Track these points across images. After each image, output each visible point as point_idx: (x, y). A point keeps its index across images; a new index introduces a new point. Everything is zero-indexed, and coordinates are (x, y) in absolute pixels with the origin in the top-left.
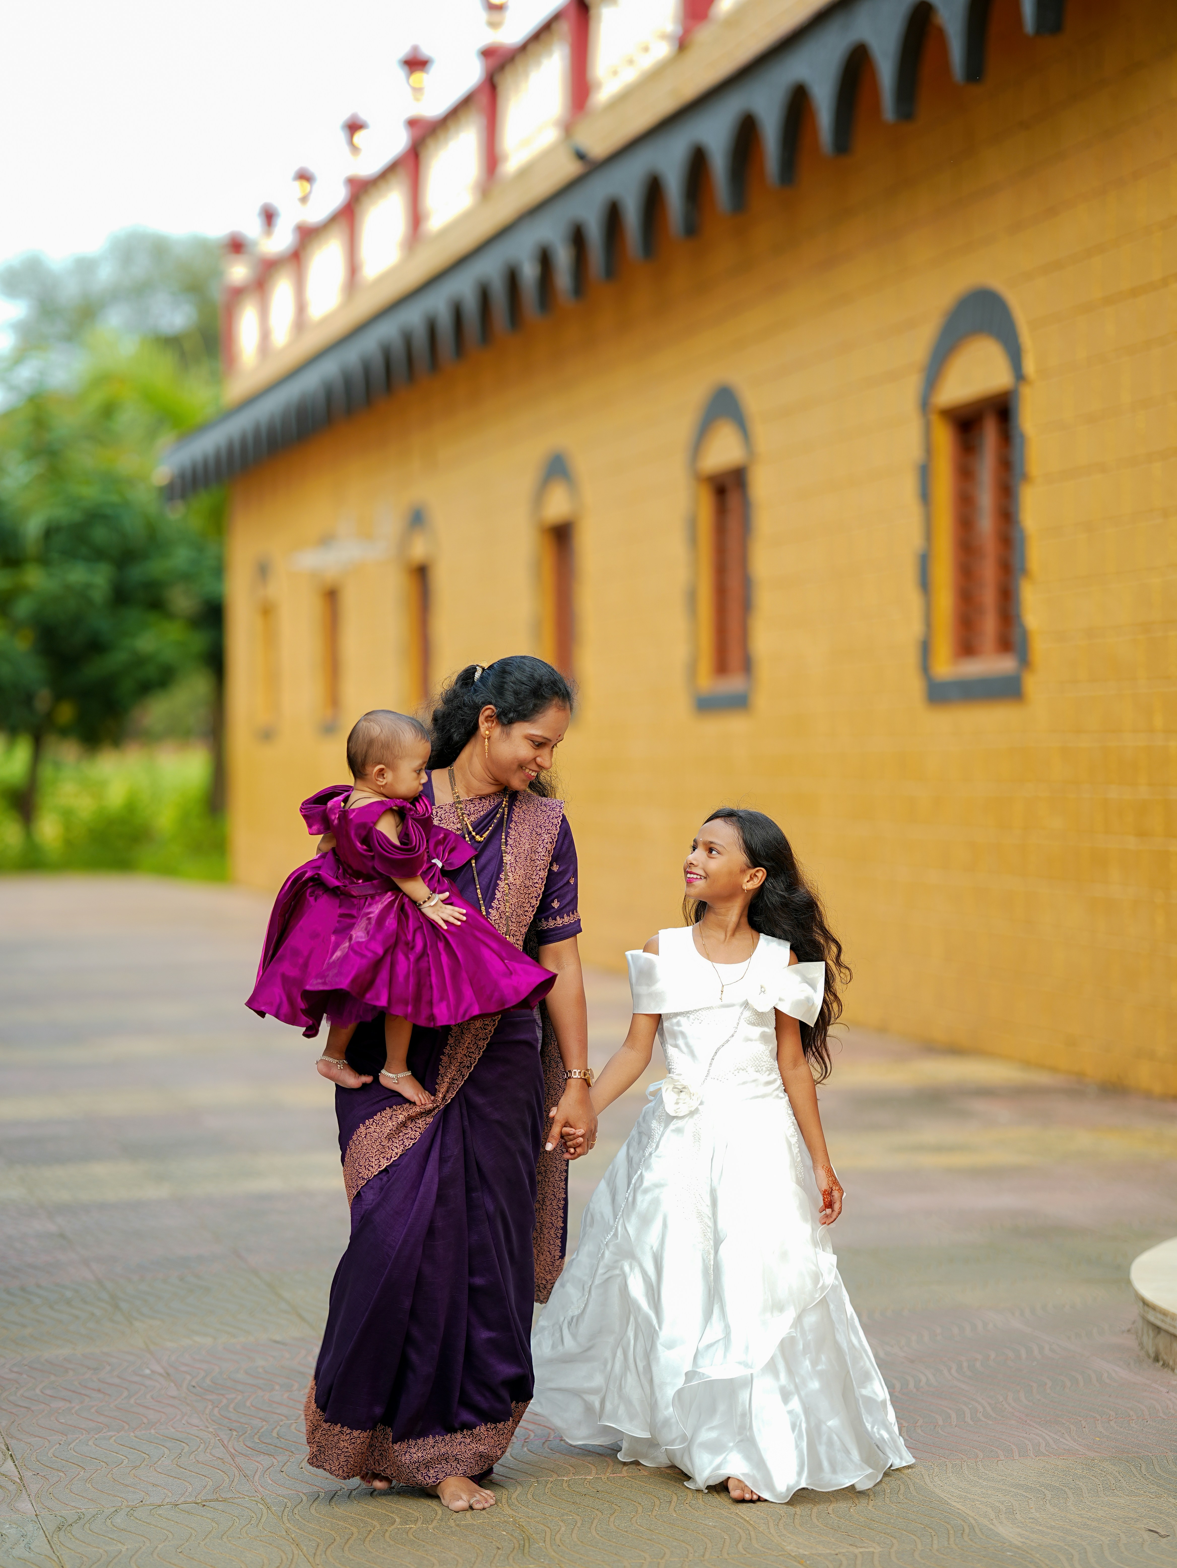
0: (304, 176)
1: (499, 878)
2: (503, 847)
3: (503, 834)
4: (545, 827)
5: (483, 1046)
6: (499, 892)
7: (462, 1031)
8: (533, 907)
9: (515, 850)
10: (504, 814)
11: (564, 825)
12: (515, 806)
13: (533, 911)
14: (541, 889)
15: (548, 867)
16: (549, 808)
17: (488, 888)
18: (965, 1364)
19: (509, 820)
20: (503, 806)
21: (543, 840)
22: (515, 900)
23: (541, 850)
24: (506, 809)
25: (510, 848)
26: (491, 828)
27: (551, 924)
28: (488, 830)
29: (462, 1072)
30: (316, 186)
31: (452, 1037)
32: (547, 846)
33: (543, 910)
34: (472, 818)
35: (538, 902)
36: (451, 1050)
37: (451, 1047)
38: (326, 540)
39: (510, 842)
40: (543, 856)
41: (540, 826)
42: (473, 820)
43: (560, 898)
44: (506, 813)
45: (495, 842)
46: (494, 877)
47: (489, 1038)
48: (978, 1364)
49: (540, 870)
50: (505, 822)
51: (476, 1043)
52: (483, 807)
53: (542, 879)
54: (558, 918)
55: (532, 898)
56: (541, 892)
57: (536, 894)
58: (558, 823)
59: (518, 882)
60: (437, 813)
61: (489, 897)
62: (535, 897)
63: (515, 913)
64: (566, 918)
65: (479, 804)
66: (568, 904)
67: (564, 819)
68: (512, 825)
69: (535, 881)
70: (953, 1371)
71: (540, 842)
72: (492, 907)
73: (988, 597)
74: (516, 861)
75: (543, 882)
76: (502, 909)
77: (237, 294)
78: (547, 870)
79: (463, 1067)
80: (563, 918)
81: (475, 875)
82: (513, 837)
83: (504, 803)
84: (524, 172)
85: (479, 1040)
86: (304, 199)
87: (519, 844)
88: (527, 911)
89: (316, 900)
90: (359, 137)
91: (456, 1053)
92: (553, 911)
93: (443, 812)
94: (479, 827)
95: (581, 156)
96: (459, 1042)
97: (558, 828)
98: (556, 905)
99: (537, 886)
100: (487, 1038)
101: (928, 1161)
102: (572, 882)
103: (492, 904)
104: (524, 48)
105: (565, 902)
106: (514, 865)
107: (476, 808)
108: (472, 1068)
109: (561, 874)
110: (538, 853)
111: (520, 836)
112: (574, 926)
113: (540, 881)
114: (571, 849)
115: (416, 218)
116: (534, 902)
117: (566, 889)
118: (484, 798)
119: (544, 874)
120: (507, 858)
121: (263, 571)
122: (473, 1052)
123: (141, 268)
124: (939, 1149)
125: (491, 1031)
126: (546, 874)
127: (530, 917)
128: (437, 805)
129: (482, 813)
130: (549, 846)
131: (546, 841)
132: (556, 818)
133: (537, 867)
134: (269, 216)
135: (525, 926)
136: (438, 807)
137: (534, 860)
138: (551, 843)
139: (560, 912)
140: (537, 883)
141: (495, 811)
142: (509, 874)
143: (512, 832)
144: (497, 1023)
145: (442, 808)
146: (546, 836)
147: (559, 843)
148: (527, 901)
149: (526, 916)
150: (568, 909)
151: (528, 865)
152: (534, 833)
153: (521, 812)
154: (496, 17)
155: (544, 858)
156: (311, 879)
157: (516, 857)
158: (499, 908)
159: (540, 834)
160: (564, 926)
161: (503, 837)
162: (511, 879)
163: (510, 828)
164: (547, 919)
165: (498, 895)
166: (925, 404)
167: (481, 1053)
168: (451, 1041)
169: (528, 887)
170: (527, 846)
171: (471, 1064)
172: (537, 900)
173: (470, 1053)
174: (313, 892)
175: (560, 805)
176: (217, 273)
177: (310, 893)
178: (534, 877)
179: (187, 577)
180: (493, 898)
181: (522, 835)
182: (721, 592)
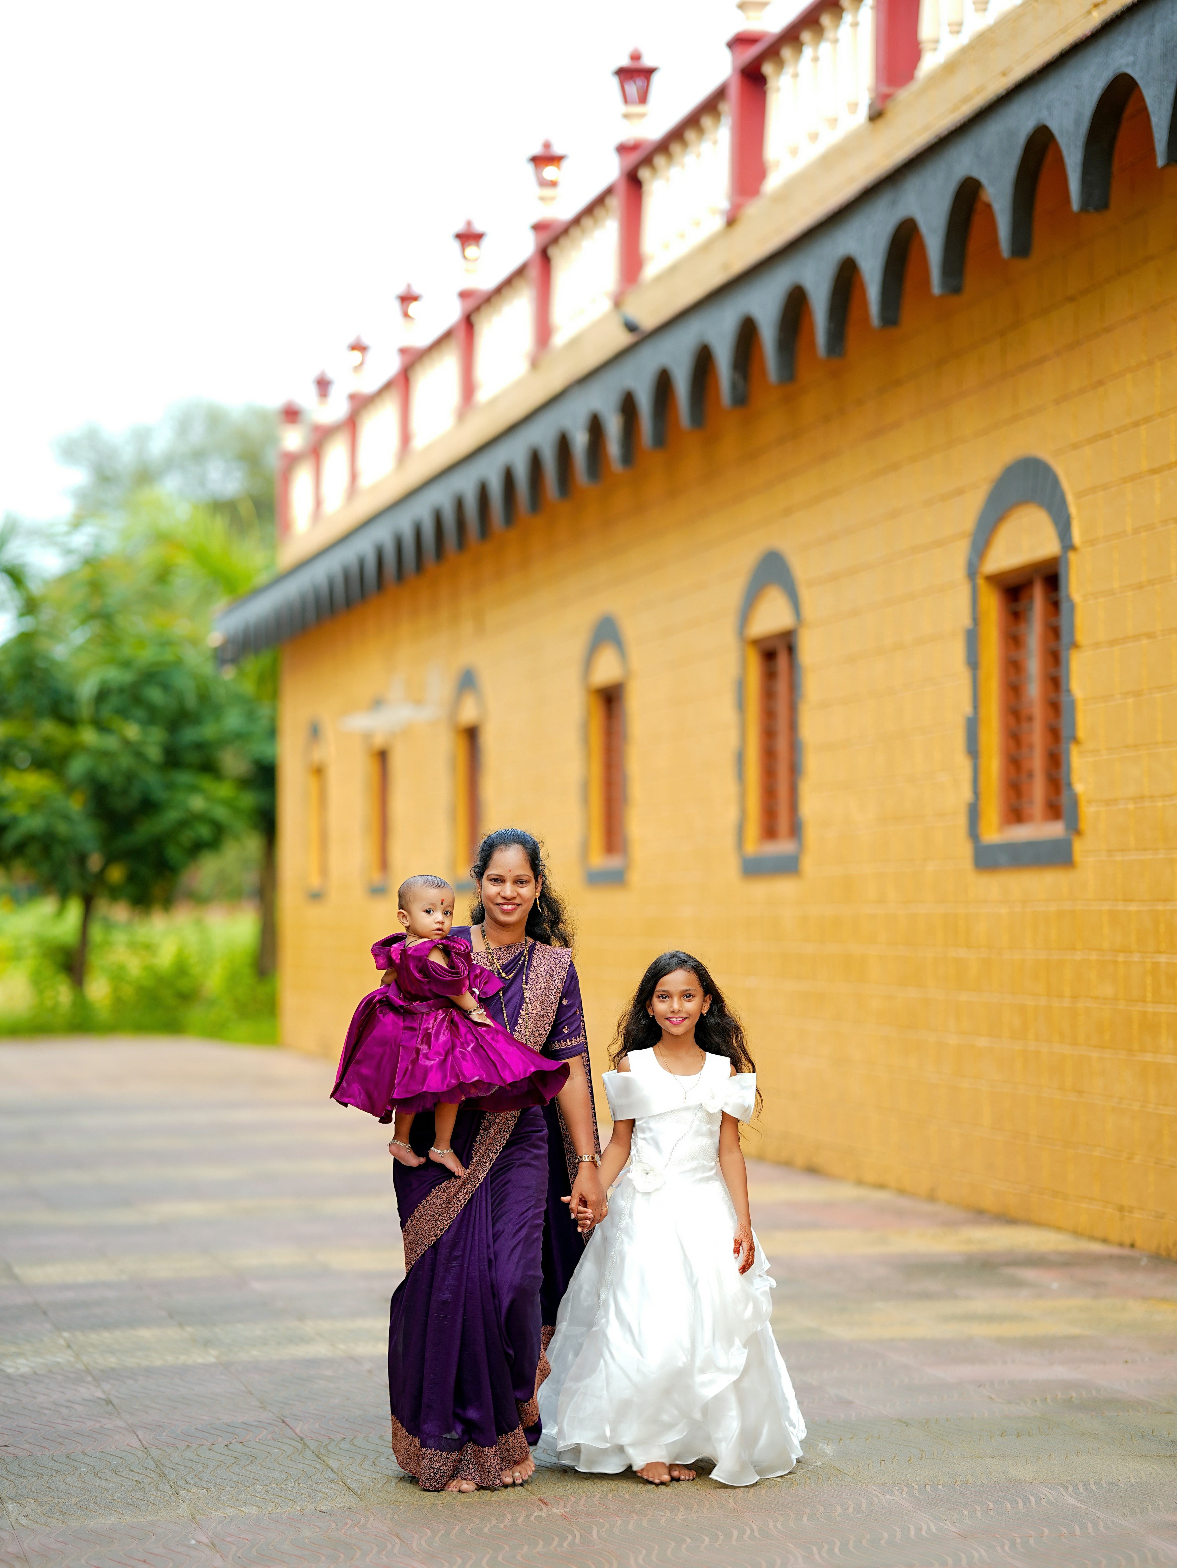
0: (359, 347)
1: (520, 1008)
2: (524, 986)
3: (524, 976)
4: (556, 970)
5: (507, 1137)
6: (521, 1019)
7: (490, 1124)
8: (546, 1031)
9: (534, 987)
10: (525, 961)
11: (571, 969)
12: (534, 954)
13: (546, 1034)
14: (552, 1018)
15: (559, 1001)
16: (559, 956)
17: (513, 1015)
18: (1018, 1541)
19: (530, 963)
20: (524, 954)
21: (555, 981)
22: (533, 1025)
23: (553, 988)
24: (527, 957)
25: (530, 986)
26: (514, 971)
27: (563, 1045)
28: (512, 972)
29: (490, 1157)
30: (370, 355)
31: (483, 1129)
32: (558, 985)
33: (555, 1033)
34: (502, 962)
35: (550, 1027)
36: (481, 1138)
37: (481, 1136)
38: (377, 703)
39: (530, 981)
40: (555, 993)
41: (553, 970)
42: (502, 963)
43: (569, 1025)
44: (527, 960)
45: (518, 980)
46: (517, 1008)
47: (511, 1131)
48: (1032, 1541)
49: (552, 1003)
50: (526, 967)
51: (501, 1134)
52: (509, 954)
53: (553, 1010)
54: (568, 1040)
55: (545, 1024)
56: (552, 1020)
57: (548, 1021)
58: (567, 967)
59: (535, 1012)
60: (475, 958)
61: (514, 1023)
62: (548, 1023)
63: (532, 1036)
64: (574, 1040)
65: (506, 951)
66: (575, 1030)
67: (571, 965)
68: (532, 968)
69: (548, 1012)
70: (1006, 1548)
71: (553, 982)
72: (515, 1030)
73: (1037, 762)
74: (534, 996)
75: (554, 1012)
76: (523, 1032)
77: (291, 461)
78: (557, 1003)
79: (491, 1153)
80: (572, 1040)
81: (503, 1005)
82: (532, 978)
83: (525, 952)
84: (574, 343)
85: (504, 1132)
86: (358, 368)
87: (537, 983)
88: (541, 1034)
89: (384, 1016)
90: (413, 308)
91: (485, 1141)
92: (563, 1035)
93: (479, 957)
94: (507, 968)
95: (631, 327)
96: (488, 1133)
97: (567, 972)
98: (566, 1030)
99: (550, 1015)
100: (510, 1131)
101: (978, 1330)
102: (578, 1013)
103: (516, 1028)
104: (577, 221)
105: (573, 1028)
106: (533, 998)
107: (504, 954)
108: (498, 1154)
109: (569, 1007)
110: (551, 990)
111: (538, 977)
112: (580, 1047)
113: (552, 1011)
114: (577, 988)
115: (468, 388)
116: (547, 1027)
117: (573, 1019)
118: (510, 947)
119: (555, 1006)
120: (527, 994)
121: (315, 732)
122: (498, 1141)
123: (197, 434)
124: (990, 1318)
125: (512, 1126)
126: (557, 1006)
127: (544, 1039)
128: (474, 952)
129: (509, 959)
130: (559, 985)
131: (557, 981)
132: (565, 963)
133: (550, 1000)
134: (323, 385)
135: (540, 1045)
136: (475, 953)
137: (548, 996)
138: (560, 982)
139: (570, 1036)
140: (550, 1013)
141: (518, 958)
142: (529, 1005)
143: (531, 974)
144: (517, 1119)
145: (478, 954)
146: (557, 977)
147: (567, 983)
148: (542, 1026)
149: (541, 1038)
150: (575, 1033)
151: (544, 999)
152: (548, 975)
153: (538, 958)
154: (548, 192)
155: (556, 994)
156: (380, 1001)
157: (534, 992)
158: (521, 1031)
159: (553, 976)
160: (573, 1047)
161: (524, 978)
162: (530, 1010)
163: (530, 970)
164: (559, 1042)
165: (520, 1021)
166: (972, 573)
167: (505, 1142)
168: (481, 1132)
169: (543, 1016)
170: (542, 985)
171: (497, 1150)
172: (549, 1026)
173: (496, 1142)
174: (382, 1011)
175: (568, 953)
176: (272, 439)
177: (379, 1012)
178: (547, 1008)
179: (240, 736)
180: (516, 1023)
181: (539, 976)
182: (769, 754)
